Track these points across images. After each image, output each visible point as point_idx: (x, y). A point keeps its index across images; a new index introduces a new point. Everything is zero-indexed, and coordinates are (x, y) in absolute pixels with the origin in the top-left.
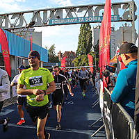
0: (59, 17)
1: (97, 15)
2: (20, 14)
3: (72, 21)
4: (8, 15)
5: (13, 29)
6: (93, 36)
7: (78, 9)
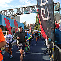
0: (28, 11)
2: (12, 10)
3: (34, 12)
4: (7, 10)
5: (9, 16)
7: (36, 7)
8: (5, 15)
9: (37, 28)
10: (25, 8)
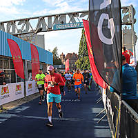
0: (62, 23)
2: (27, 20)
3: (75, 26)
4: (15, 22)
5: (20, 35)
7: (80, 14)
8: (11, 31)
9: (82, 62)
10: (56, 16)
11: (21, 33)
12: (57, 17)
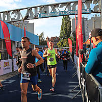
0: (46, 12)
1: (74, 9)
2: (18, 11)
3: (56, 14)
4: (9, 12)
6: (71, 25)
9: (62, 43)
11: (14, 21)
12: (42, 8)
